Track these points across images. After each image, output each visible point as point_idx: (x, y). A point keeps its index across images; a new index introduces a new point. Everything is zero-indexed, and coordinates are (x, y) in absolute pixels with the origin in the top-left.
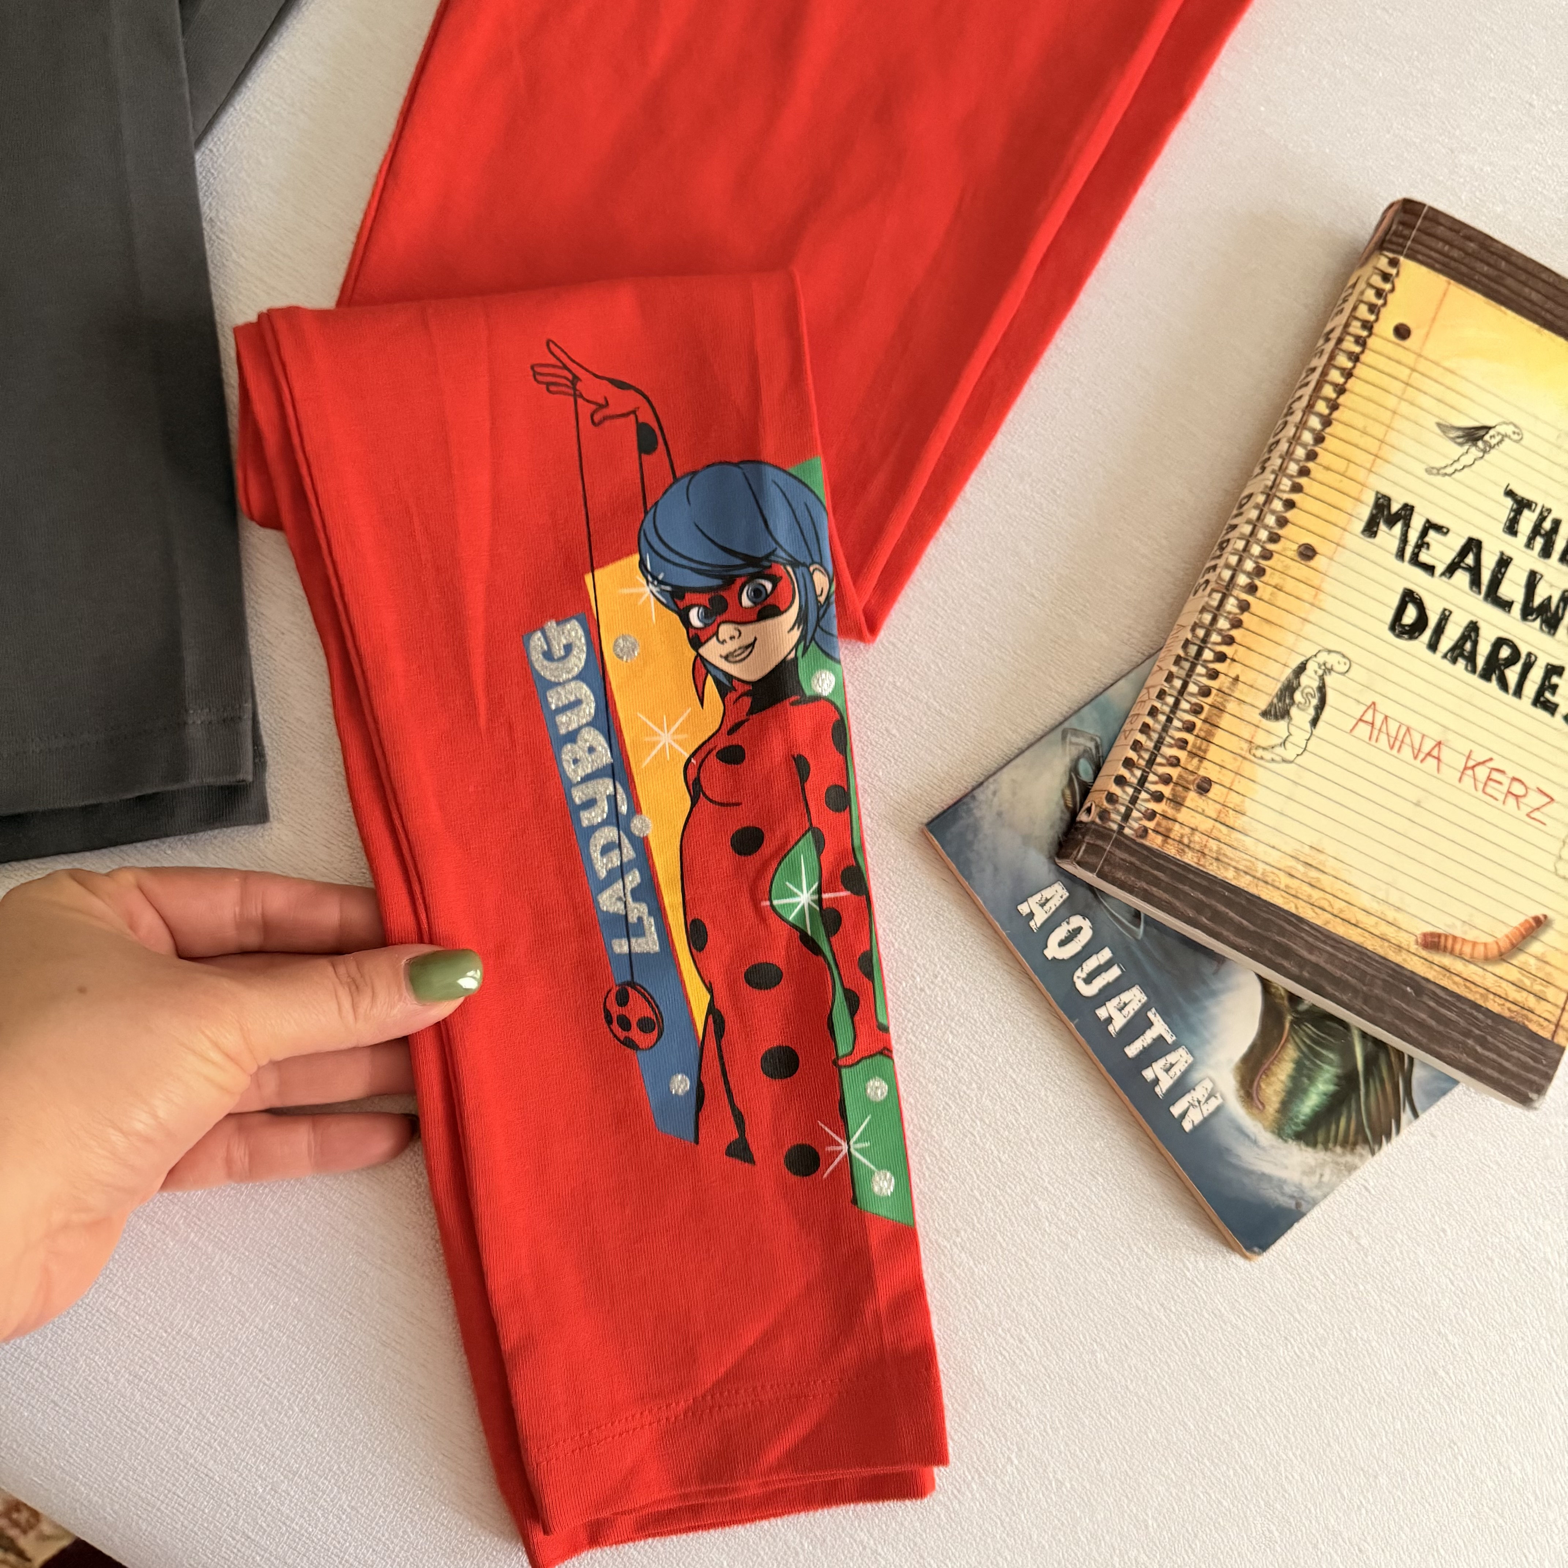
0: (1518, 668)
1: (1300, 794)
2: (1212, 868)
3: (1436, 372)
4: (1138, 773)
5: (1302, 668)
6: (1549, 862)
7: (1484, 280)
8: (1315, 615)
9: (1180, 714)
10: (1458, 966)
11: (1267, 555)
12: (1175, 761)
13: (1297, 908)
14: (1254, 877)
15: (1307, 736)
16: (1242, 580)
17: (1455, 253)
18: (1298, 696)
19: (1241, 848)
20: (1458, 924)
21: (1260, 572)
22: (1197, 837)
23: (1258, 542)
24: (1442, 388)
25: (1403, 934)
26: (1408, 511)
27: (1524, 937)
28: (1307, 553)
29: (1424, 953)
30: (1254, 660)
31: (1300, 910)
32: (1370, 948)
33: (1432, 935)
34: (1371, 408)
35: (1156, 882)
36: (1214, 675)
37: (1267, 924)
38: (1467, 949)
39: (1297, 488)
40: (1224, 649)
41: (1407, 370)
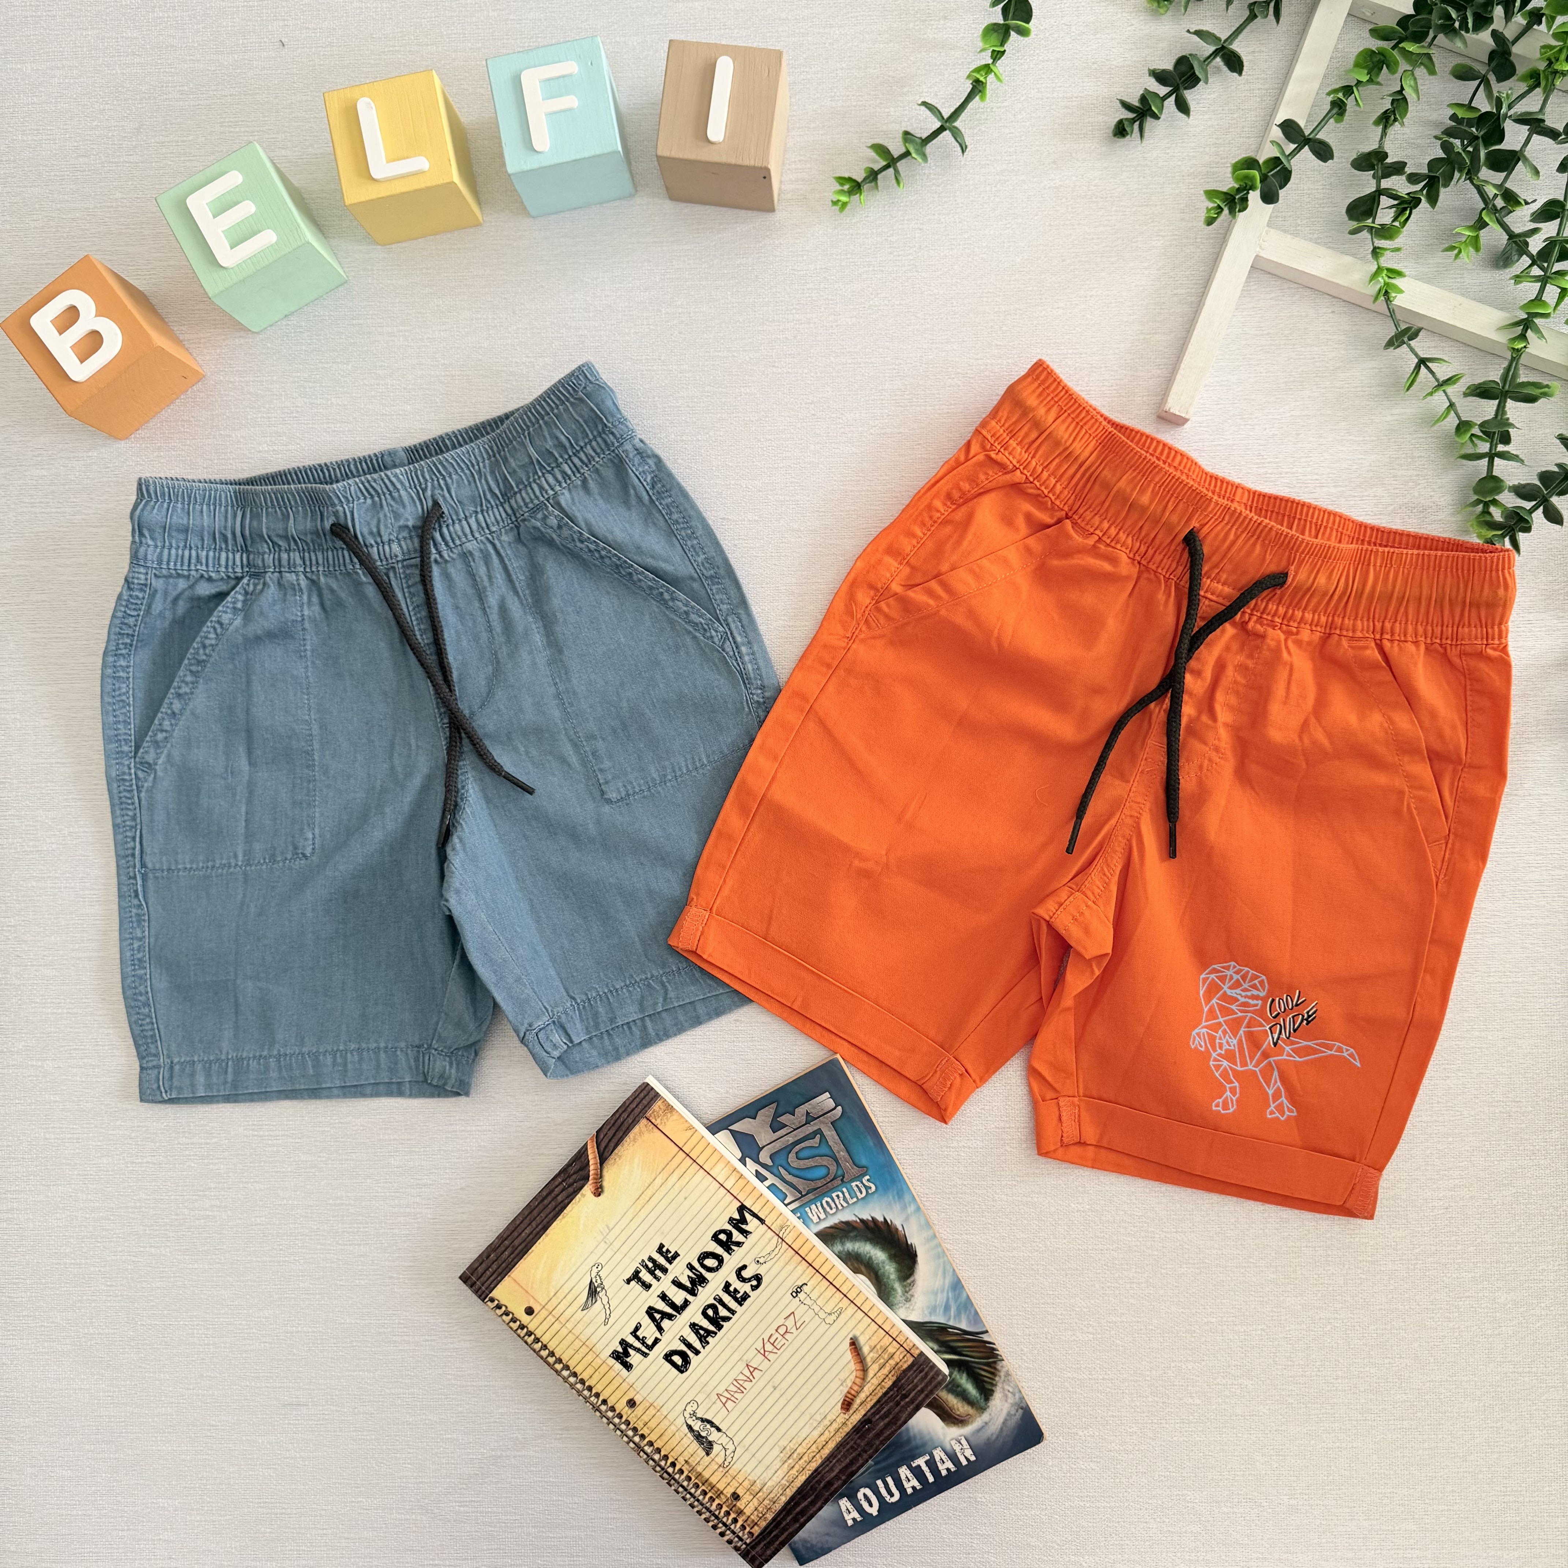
0: (720, 1308)
1: (753, 1449)
2: (778, 1507)
3: (554, 1302)
4: (720, 1525)
5: (690, 1427)
6: (824, 1327)
7: (512, 1256)
8: (664, 1411)
9: (696, 1495)
10: (862, 1396)
11: (628, 1423)
12: (720, 1506)
13: (810, 1470)
14: (788, 1486)
15: (725, 1435)
16: (637, 1439)
17: (495, 1266)
18: (703, 1434)
19: (772, 1488)
20: (841, 1388)
21: (635, 1430)
23: (620, 1424)
24: (564, 1301)
25: (838, 1420)
26: (623, 1342)
27: (859, 1354)
28: (632, 1403)
29: (851, 1412)
30: (679, 1449)
31: (811, 1468)
32: (840, 1439)
33: (843, 1404)
34: (566, 1343)
35: (777, 1537)
36: (681, 1472)
37: (813, 1489)
38: (856, 1388)
39: (597, 1395)
40: (669, 1462)
41: (550, 1317)
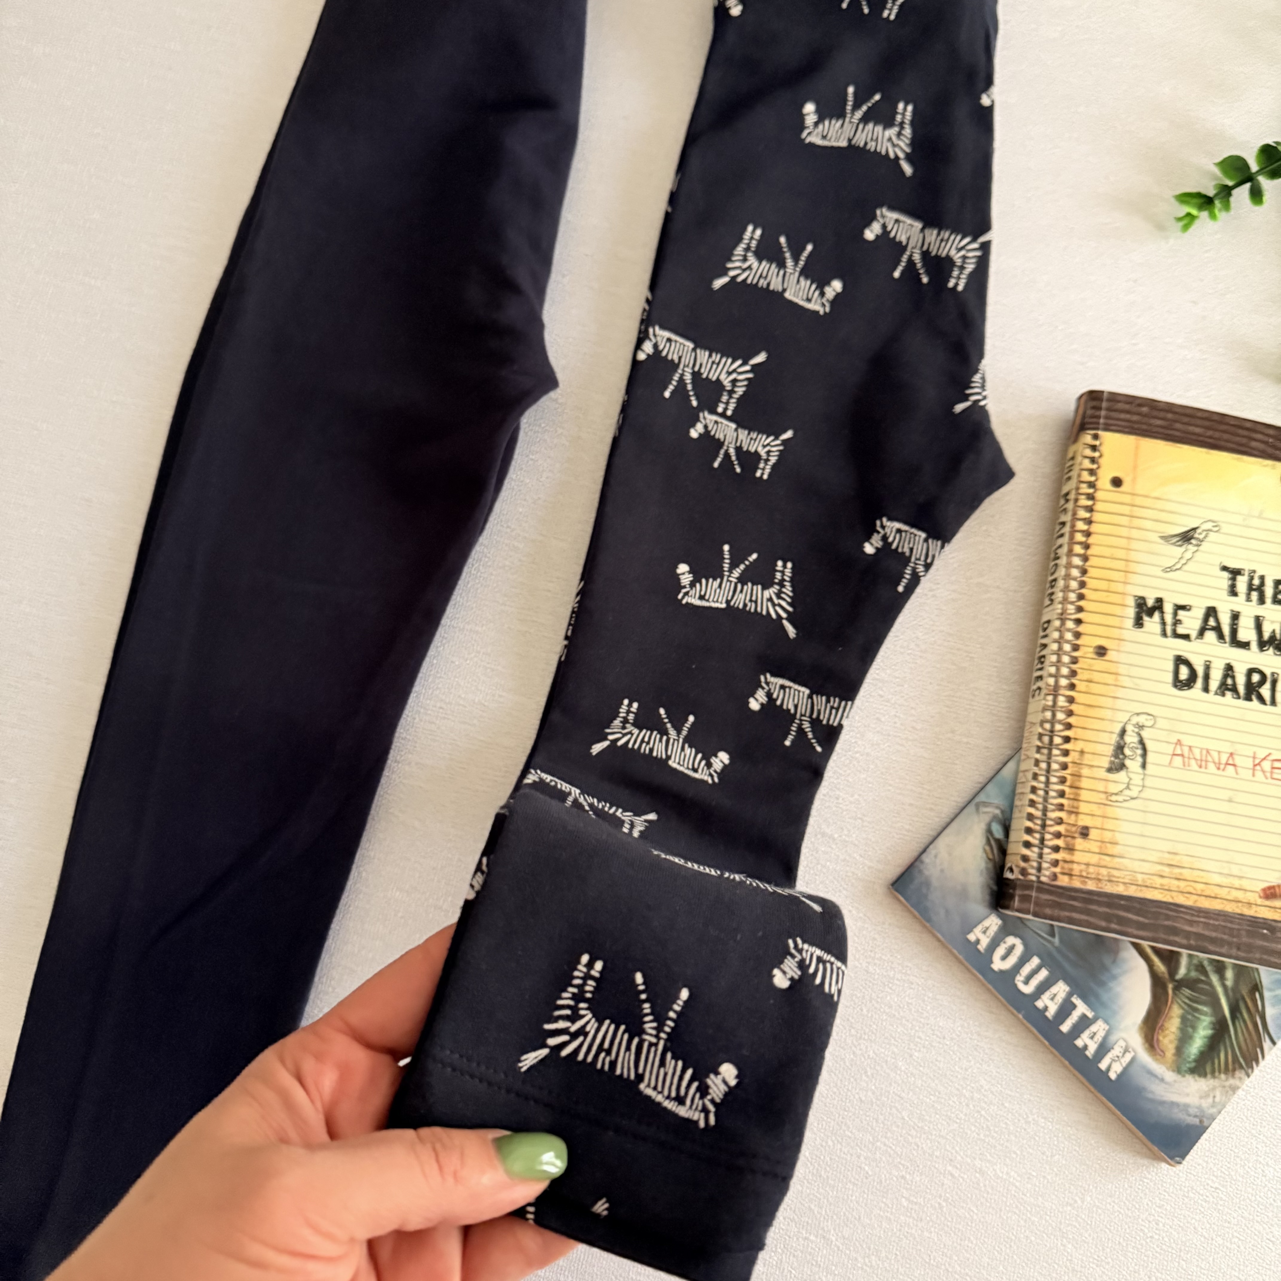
0: (1268, 686)
1: (1150, 818)
2: (1108, 888)
3: (1147, 502)
4: (1037, 836)
5: (1123, 732)
7: (1161, 430)
8: (1120, 693)
9: (1053, 787)
11: (1075, 661)
12: (1059, 821)
13: (1173, 898)
14: (1137, 885)
15: (1142, 776)
16: (1064, 682)
17: (1135, 418)
18: (1127, 751)
19: (1122, 868)
21: (1074, 673)
22: (1091, 869)
23: (1066, 653)
24: (1155, 512)
25: (1249, 894)
26: (1159, 601)
28: (1101, 651)
29: (1268, 903)
30: (1089, 735)
31: (1175, 898)
32: (1230, 910)
33: (1270, 888)
34: (1112, 541)
35: (1074, 909)
36: (1066, 753)
37: (1156, 915)
39: (1080, 609)
40: (1067, 733)
41: (1129, 508)
